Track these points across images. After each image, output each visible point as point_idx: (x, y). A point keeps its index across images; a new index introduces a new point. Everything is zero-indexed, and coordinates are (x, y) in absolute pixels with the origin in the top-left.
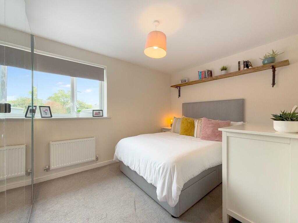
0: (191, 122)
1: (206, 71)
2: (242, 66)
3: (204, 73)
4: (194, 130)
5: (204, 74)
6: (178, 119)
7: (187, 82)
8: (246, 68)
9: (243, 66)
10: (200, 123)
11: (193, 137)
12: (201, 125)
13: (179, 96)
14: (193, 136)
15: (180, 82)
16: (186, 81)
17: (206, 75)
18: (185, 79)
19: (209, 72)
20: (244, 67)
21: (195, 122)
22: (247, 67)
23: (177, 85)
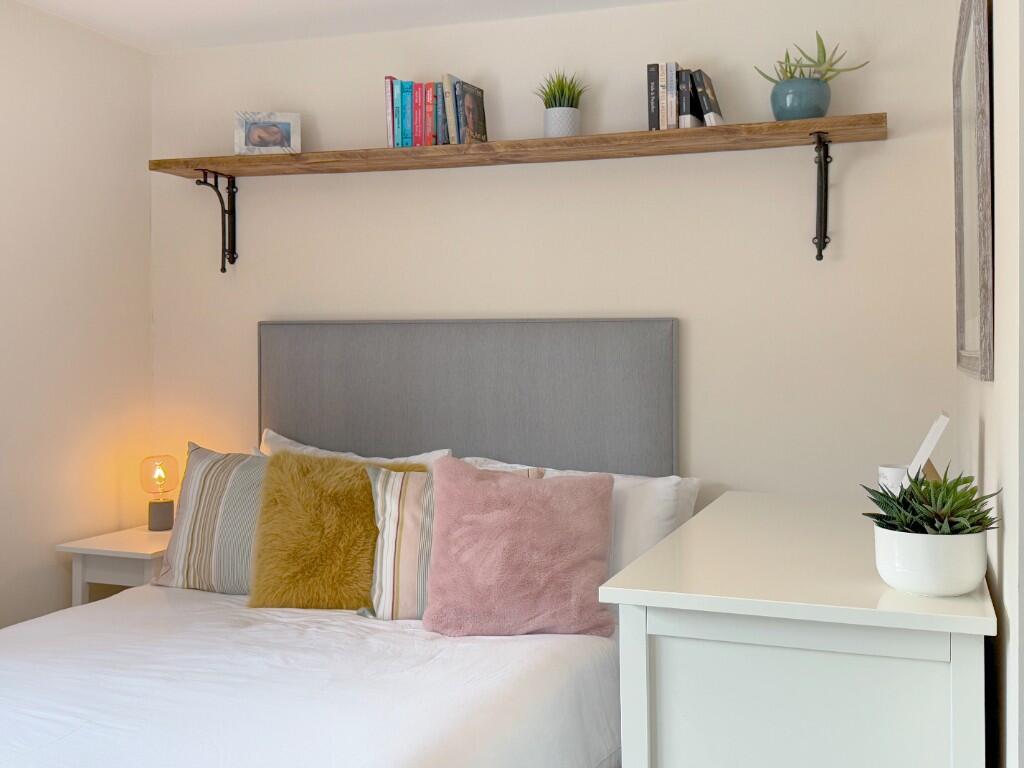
0: (349, 495)
1: (447, 88)
2: (668, 100)
3: (430, 99)
4: (372, 562)
5: (430, 108)
6: (229, 461)
7: (296, 145)
8: (687, 120)
9: (673, 99)
10: (418, 501)
11: (369, 622)
12: (429, 512)
13: (230, 253)
14: (364, 604)
15: (240, 136)
16: (285, 140)
17: (445, 121)
18: (279, 118)
19: (468, 101)
20: (679, 112)
21: (378, 488)
22: (697, 112)
23: (212, 160)
